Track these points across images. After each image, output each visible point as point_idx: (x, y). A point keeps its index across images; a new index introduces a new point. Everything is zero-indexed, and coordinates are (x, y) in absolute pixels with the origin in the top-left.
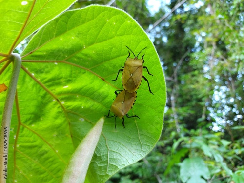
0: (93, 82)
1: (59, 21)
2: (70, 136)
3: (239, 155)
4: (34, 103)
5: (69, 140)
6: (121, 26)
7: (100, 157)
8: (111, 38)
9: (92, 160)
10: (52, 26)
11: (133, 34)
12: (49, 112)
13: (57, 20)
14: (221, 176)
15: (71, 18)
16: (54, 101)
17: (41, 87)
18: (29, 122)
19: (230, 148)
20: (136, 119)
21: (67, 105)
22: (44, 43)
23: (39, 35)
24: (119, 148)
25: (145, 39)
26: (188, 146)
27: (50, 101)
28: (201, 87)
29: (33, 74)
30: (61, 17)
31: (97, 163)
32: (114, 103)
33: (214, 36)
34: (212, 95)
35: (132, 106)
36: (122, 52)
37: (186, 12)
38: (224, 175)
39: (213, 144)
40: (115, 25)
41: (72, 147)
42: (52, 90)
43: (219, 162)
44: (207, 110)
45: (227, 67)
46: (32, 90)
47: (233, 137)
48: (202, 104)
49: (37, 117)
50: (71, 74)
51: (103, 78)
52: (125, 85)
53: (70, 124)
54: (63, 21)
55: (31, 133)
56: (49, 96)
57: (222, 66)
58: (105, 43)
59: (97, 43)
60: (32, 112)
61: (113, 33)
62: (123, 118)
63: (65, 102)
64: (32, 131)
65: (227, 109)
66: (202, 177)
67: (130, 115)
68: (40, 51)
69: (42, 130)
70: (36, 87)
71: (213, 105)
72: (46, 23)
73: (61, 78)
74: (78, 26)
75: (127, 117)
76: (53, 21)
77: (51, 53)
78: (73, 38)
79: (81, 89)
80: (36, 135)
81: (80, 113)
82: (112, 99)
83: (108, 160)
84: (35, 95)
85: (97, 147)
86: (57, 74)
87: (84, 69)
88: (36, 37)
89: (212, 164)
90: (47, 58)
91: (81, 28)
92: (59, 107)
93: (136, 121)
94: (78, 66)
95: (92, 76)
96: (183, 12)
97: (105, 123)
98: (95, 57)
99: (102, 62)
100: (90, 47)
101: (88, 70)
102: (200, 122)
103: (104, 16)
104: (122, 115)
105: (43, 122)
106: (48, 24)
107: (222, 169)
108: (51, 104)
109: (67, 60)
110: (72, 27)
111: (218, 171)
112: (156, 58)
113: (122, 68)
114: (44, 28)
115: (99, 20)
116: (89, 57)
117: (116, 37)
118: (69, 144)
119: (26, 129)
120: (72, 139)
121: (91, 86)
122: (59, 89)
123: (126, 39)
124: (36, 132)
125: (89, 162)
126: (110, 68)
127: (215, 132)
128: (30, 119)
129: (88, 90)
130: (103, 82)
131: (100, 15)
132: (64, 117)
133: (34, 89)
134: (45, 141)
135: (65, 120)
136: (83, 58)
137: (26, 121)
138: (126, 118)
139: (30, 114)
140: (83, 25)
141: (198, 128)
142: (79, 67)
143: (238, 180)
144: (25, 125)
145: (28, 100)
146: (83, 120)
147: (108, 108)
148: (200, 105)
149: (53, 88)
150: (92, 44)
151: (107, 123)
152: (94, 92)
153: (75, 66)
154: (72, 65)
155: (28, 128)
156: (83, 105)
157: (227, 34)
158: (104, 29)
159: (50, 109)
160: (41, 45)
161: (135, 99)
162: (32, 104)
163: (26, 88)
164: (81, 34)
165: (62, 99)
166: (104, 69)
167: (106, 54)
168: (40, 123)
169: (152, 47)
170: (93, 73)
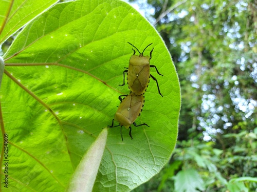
0: (92, 87)
1: (49, 16)
2: (67, 153)
3: (232, 164)
4: (22, 115)
5: (66, 157)
6: (124, 19)
7: (106, 176)
8: (112, 34)
9: (96, 180)
10: (40, 22)
11: (138, 29)
12: (41, 125)
13: (45, 15)
14: (215, 186)
15: (63, 12)
16: (47, 111)
17: (30, 96)
18: (17, 138)
19: (222, 157)
20: (145, 128)
21: (62, 115)
22: (31, 42)
23: (25, 33)
24: (128, 163)
25: (153, 34)
26: (181, 158)
27: (41, 112)
28: (189, 97)
29: (19, 81)
30: (50, 10)
31: (102, 183)
32: (118, 110)
33: (199, 45)
34: (200, 104)
35: (140, 112)
36: (125, 50)
37: (170, 22)
38: (218, 185)
39: (205, 154)
40: (116, 19)
41: (70, 165)
42: (43, 99)
43: (213, 173)
44: (197, 120)
45: (213, 76)
46: (19, 99)
47: (224, 146)
48: (191, 113)
49: (26, 132)
50: (66, 79)
51: (105, 81)
52: (131, 87)
53: (66, 138)
54: (53, 16)
55: (20, 151)
56: (39, 105)
57: (209, 75)
58: (104, 40)
59: (95, 40)
60: (19, 126)
61: (114, 28)
62: (130, 127)
63: (59, 112)
64: (20, 149)
65: (216, 117)
66: (197, 189)
67: (138, 124)
68: (27, 53)
69: (33, 148)
70: (23, 95)
71: (202, 115)
72: (34, 19)
73: (54, 83)
74: (73, 21)
75: (135, 125)
76: (41, 16)
77: (40, 54)
78: (66, 35)
79: (78, 96)
80: (25, 154)
81: (78, 124)
82: (115, 106)
83: (115, 179)
84: (23, 106)
85: (101, 165)
86: (49, 79)
87: (81, 71)
88: (21, 35)
89: (206, 175)
90: (36, 60)
91: (76, 23)
92: (52, 119)
93: (144, 130)
94: (74, 68)
95: (92, 80)
96: (167, 22)
97: (109, 134)
98: (93, 57)
99: (102, 63)
100: (87, 46)
101: (86, 73)
102: (191, 133)
103: (102, 9)
104: (129, 124)
105: (33, 138)
106: (34, 20)
107: (216, 179)
108: (42, 116)
109: (60, 62)
110: (65, 23)
111: (212, 181)
112: (166, 55)
113: (126, 69)
114: (30, 25)
115: (97, 14)
116: (86, 57)
117: (117, 34)
118: (66, 162)
119: (13, 147)
120: (70, 156)
121: (89, 92)
122: (51, 97)
123: (129, 35)
124: (25, 150)
125: (93, 183)
126: (112, 70)
127: (206, 142)
128: (17, 135)
129: (86, 97)
130: (104, 86)
131: (97, 7)
132: (59, 130)
133: (22, 98)
134: (37, 160)
135: (60, 134)
136: (79, 59)
137: (13, 138)
138: (133, 127)
139: (16, 129)
140: (78, 20)
141: (189, 139)
142: (75, 70)
143: (233, 188)
144: (12, 142)
145: (14, 112)
146: (82, 132)
147: (111, 116)
148: (189, 115)
149: (44, 96)
150: (89, 41)
151: (111, 135)
152: (94, 99)
153: (70, 68)
154: (66, 67)
155: (15, 146)
156: (81, 115)
157: (211, 43)
158: (103, 24)
159: (42, 122)
160: (27, 45)
161: (143, 104)
162: (19, 117)
163: (12, 98)
164: (75, 30)
165: (56, 109)
166: (105, 71)
167: (107, 54)
168: (30, 139)
169: (161, 42)
170: (92, 76)
